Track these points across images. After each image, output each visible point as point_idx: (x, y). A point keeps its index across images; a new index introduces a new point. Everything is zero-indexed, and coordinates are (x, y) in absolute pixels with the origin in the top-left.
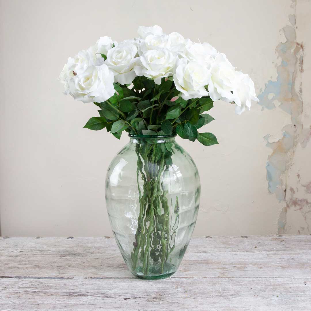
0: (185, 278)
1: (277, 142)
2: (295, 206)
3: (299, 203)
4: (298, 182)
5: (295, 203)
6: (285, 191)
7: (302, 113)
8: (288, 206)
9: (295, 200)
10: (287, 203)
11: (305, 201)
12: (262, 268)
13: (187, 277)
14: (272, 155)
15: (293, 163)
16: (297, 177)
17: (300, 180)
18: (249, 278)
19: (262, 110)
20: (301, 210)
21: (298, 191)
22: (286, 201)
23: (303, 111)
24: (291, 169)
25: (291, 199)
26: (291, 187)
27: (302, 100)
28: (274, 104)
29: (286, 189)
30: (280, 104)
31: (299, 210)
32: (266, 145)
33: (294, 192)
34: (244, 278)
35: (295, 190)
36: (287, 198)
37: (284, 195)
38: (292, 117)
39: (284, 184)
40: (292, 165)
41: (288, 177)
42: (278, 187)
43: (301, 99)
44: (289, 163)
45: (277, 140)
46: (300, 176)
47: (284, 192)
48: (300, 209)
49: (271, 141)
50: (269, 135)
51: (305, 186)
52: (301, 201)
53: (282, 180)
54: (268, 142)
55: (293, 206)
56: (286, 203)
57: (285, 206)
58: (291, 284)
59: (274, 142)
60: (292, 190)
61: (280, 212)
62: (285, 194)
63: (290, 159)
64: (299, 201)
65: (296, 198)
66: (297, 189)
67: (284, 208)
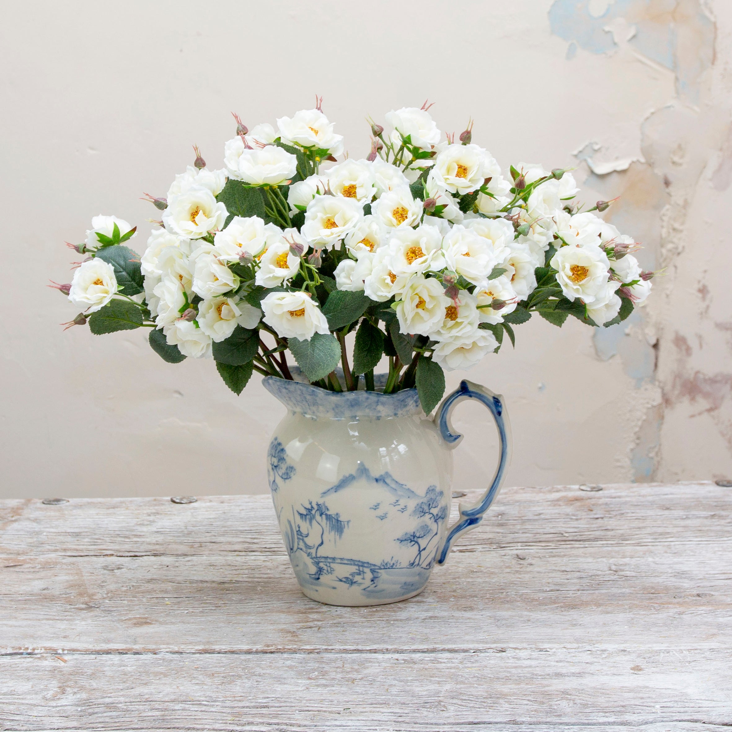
1: (622, 171)
2: (693, 399)
3: (707, 388)
4: (701, 314)
5: (692, 389)
6: (656, 346)
7: (713, 63)
8: (667, 401)
9: (692, 377)
10: (663, 389)
11: (726, 383)
14: (607, 218)
15: (684, 247)
16: (700, 295)
17: (708, 307)
20: (712, 413)
21: (701, 346)
22: (660, 382)
23: (719, 56)
24: (676, 267)
25: (678, 376)
26: (677, 333)
27: (712, 19)
29: (658, 340)
30: (633, 32)
31: (706, 415)
33: (688, 350)
35: (693, 342)
36: (664, 373)
37: (653, 361)
38: (677, 79)
39: (653, 320)
40: (678, 254)
41: (667, 296)
42: (628, 335)
43: (712, 12)
44: (670, 246)
46: (708, 292)
47: (652, 351)
48: (710, 410)
49: (601, 169)
50: (596, 147)
51: (727, 329)
52: (713, 381)
54: (592, 172)
55: (686, 400)
56: (659, 390)
57: (658, 399)
60: (680, 341)
61: (640, 423)
62: (657, 358)
63: (674, 229)
64: (705, 380)
65: (697, 372)
66: (700, 337)
67: (653, 407)
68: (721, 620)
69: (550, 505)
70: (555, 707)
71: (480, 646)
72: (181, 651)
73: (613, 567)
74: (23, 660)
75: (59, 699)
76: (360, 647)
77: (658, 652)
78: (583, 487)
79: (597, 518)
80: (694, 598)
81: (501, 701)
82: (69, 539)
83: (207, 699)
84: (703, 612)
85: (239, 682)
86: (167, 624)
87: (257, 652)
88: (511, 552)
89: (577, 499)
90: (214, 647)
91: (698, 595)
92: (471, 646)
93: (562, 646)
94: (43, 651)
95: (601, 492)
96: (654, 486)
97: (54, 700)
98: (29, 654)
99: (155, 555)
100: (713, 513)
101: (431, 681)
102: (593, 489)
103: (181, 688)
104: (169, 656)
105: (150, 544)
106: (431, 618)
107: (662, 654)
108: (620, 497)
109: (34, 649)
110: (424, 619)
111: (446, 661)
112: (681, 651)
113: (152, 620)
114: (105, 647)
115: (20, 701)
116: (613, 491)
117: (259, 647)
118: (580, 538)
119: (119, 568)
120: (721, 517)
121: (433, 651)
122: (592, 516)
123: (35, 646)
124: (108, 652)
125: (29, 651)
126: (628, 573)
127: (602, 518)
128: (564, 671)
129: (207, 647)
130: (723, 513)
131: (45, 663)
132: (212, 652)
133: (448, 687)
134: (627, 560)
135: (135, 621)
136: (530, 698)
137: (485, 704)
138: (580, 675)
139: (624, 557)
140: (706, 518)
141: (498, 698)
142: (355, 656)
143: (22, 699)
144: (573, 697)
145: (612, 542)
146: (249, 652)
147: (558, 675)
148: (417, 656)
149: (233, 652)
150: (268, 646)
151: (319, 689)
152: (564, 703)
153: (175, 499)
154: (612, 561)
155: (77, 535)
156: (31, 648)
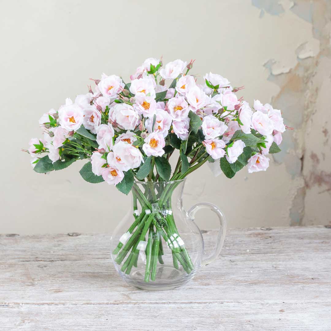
0: (48, 304)
1: (287, 73)
2: (320, 185)
3: (327, 179)
4: (324, 143)
5: (319, 179)
6: (302, 159)
8: (307, 186)
9: (320, 172)
10: (305, 180)
12: (209, 284)
13: (52, 303)
14: (279, 96)
15: (316, 110)
16: (324, 134)
17: (327, 140)
18: (174, 303)
19: (261, 16)
20: (329, 192)
21: (324, 159)
22: (303, 176)
24: (312, 120)
25: (312, 173)
26: (312, 152)
28: (280, 5)
29: (303, 156)
30: (292, 4)
31: (326, 193)
32: (268, 79)
33: (318, 161)
34: (164, 303)
35: (320, 157)
36: (306, 172)
37: (301, 166)
38: (313, 28)
39: (300, 146)
40: (313, 114)
41: (308, 134)
42: (289, 153)
44: (309, 110)
45: (287, 70)
46: (328, 132)
47: (300, 162)
48: (329, 190)
49: (276, 72)
50: (273, 61)
53: (296, 140)
54: (271, 74)
55: (316, 185)
57: (303, 184)
58: (253, 314)
59: (282, 74)
60: (314, 156)
61: (294, 196)
62: (302, 164)
63: (311, 102)
64: (326, 175)
65: (322, 172)
66: (324, 155)
67: (300, 188)
68: (322, 290)
69: (247, 237)
70: (245, 328)
71: (212, 301)
72: (76, 303)
73: (274, 266)
74: (4, 308)
75: (22, 325)
76: (157, 302)
77: (291, 304)
78: (262, 229)
79: (268, 243)
80: (310, 280)
81: (220, 325)
82: (20, 253)
83: (89, 325)
84: (314, 286)
85: (103, 317)
86: (69, 292)
87: (111, 304)
88: (227, 259)
89: (259, 234)
90: (91, 302)
91: (312, 279)
92: (208, 301)
93: (249, 301)
94: (13, 304)
95: (271, 231)
96: (296, 228)
97: (20, 326)
98: (7, 306)
99: (62, 260)
100: (322, 241)
101: (189, 316)
102: (267, 229)
103: (77, 320)
104: (71, 306)
105: (58, 255)
106: (190, 289)
107: (293, 305)
108: (279, 233)
109: (9, 304)
110: (187, 289)
111: (196, 308)
112: (302, 303)
113: (63, 290)
114: (42, 302)
115: (5, 326)
116: (276, 230)
117: (112, 302)
118: (260, 252)
119: (45, 267)
120: (326, 243)
121: (191, 303)
122: (266, 242)
123: (9, 302)
124: (43, 304)
125: (7, 304)
126: (281, 269)
127: (271, 243)
128: (249, 312)
129: (88, 302)
130: (327, 241)
131: (14, 310)
132: (91, 304)
133: (197, 319)
134: (281, 263)
135: (54, 290)
136: (233, 324)
137: (213, 326)
138: (256, 314)
139: (280, 261)
140: (319, 243)
141: (219, 324)
142: (155, 305)
143: (5, 325)
144: (253, 323)
145: (275, 254)
146: (107, 304)
147: (246, 314)
148: (183, 305)
149: (100, 304)
150: (116, 301)
151: (139, 320)
152: (248, 326)
153: (70, 234)
154: (274, 263)
155: (25, 251)
156: (7, 303)
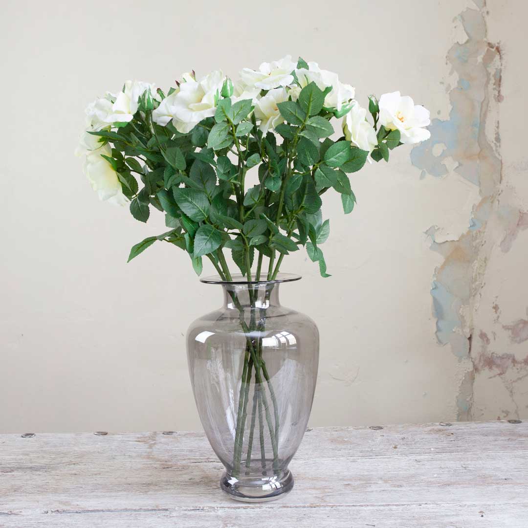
1: (451, 241)
2: (491, 368)
3: (498, 362)
4: (495, 320)
5: (490, 362)
6: (470, 338)
7: (500, 182)
8: (476, 369)
9: (490, 356)
10: (474, 363)
11: (509, 358)
14: (443, 268)
15: (485, 284)
16: (494, 310)
17: (498, 317)
20: (502, 376)
21: (495, 339)
22: (472, 358)
23: (504, 178)
24: (480, 294)
25: (482, 355)
26: (482, 331)
27: (499, 158)
29: (471, 335)
31: (497, 377)
32: (430, 248)
33: (488, 340)
35: (490, 336)
36: (474, 353)
37: (469, 347)
39: (468, 324)
40: (482, 287)
43: (499, 155)
44: (477, 283)
46: (498, 308)
47: (468, 341)
48: (500, 374)
49: (439, 239)
50: (436, 228)
51: (509, 329)
52: (501, 358)
53: (462, 317)
54: (434, 241)
55: (487, 369)
56: (472, 364)
57: (471, 368)
60: (483, 336)
61: (461, 382)
62: (470, 345)
64: (497, 357)
65: (493, 353)
66: (494, 334)
67: (468, 372)
68: (517, 490)
69: (427, 434)
71: (409, 503)
76: (355, 504)
77: (489, 505)
78: (442, 424)
79: (452, 441)
84: (508, 487)
89: (440, 430)
91: (505, 479)
92: (405, 503)
93: (447, 503)
94: (208, 508)
95: (451, 426)
98: (202, 509)
102: (447, 425)
106: (383, 491)
108: (461, 429)
109: (203, 507)
111: (395, 510)
112: (500, 505)
117: (308, 505)
121: (389, 505)
126: (471, 469)
127: (454, 441)
128: (449, 514)
131: (211, 514)
132: (288, 507)
138: (457, 515)
140: (505, 440)
142: (354, 508)
147: (447, 515)
148: (382, 508)
150: (312, 504)
